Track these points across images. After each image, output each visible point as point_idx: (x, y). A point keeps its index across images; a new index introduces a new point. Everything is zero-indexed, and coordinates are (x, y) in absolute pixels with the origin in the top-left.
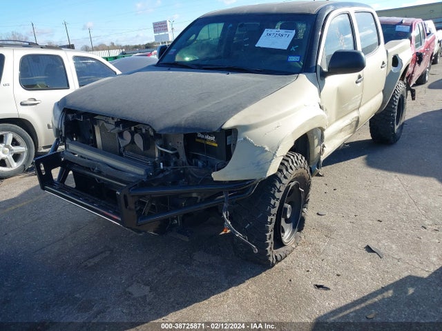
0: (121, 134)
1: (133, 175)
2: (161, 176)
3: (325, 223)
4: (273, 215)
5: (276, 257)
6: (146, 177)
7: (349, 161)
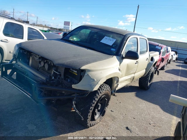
0: (40, 62)
1: (41, 79)
2: (52, 82)
3: (113, 115)
4: (93, 107)
5: (90, 124)
6: (45, 81)
7: (128, 93)
